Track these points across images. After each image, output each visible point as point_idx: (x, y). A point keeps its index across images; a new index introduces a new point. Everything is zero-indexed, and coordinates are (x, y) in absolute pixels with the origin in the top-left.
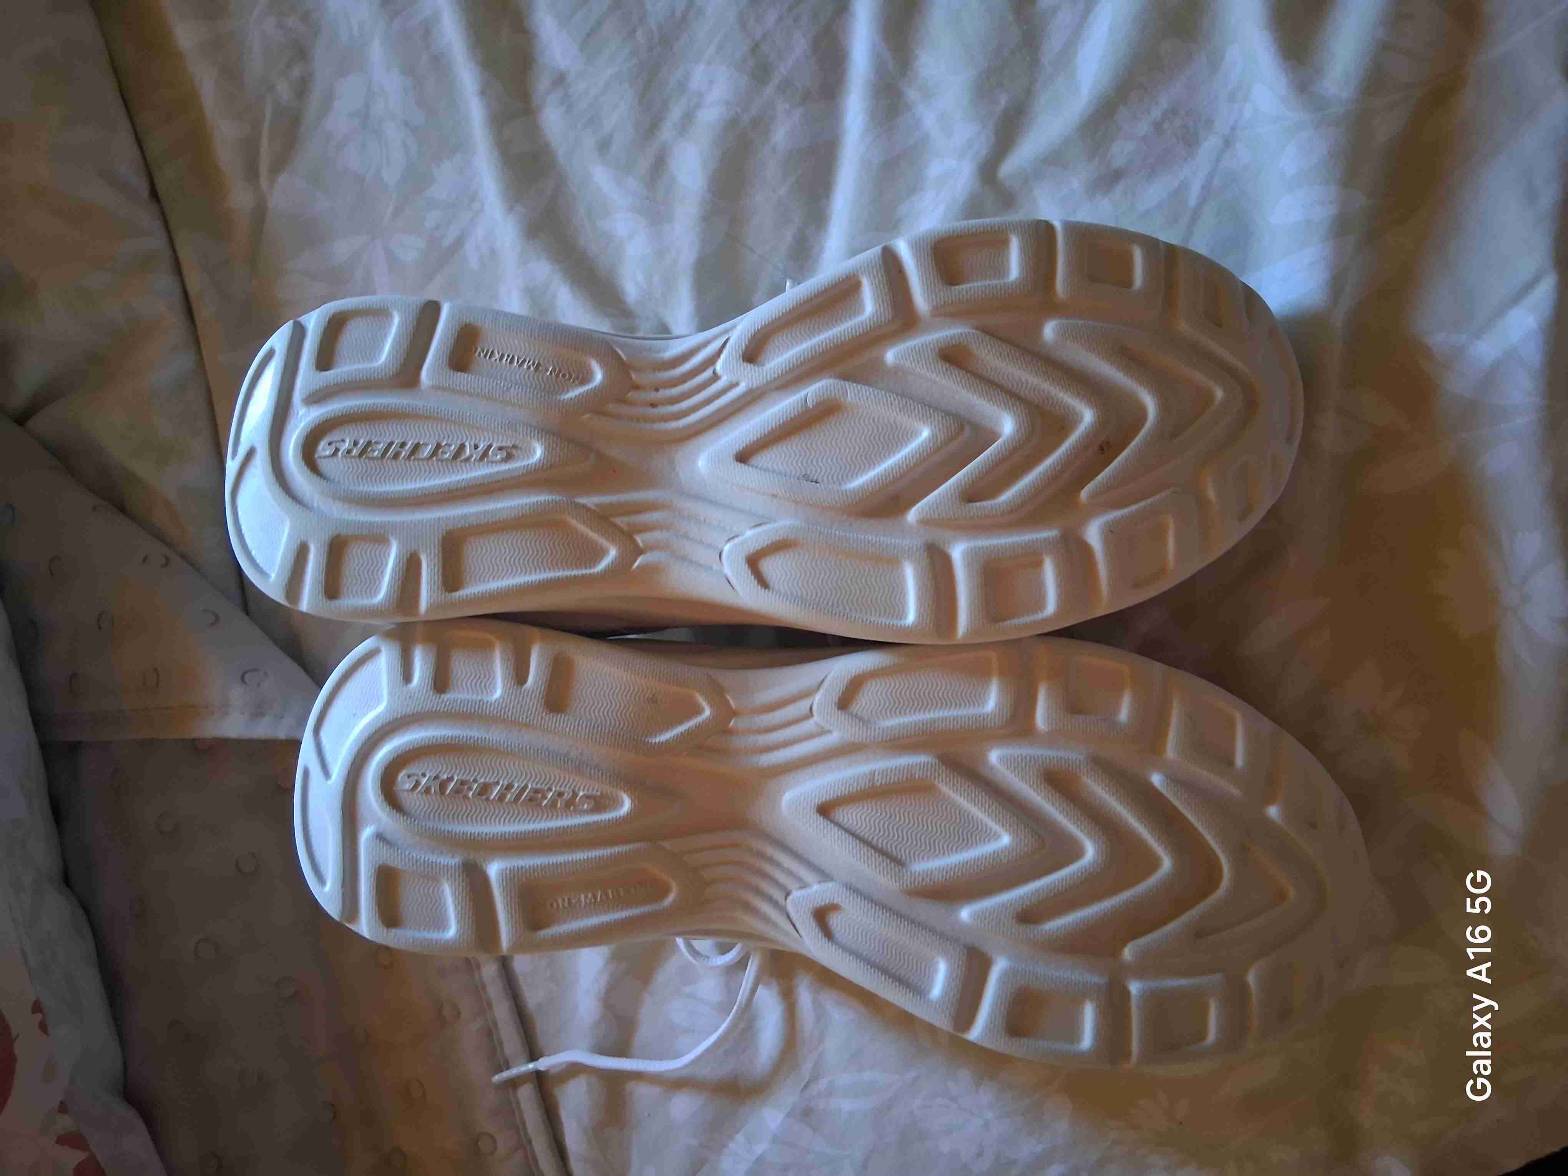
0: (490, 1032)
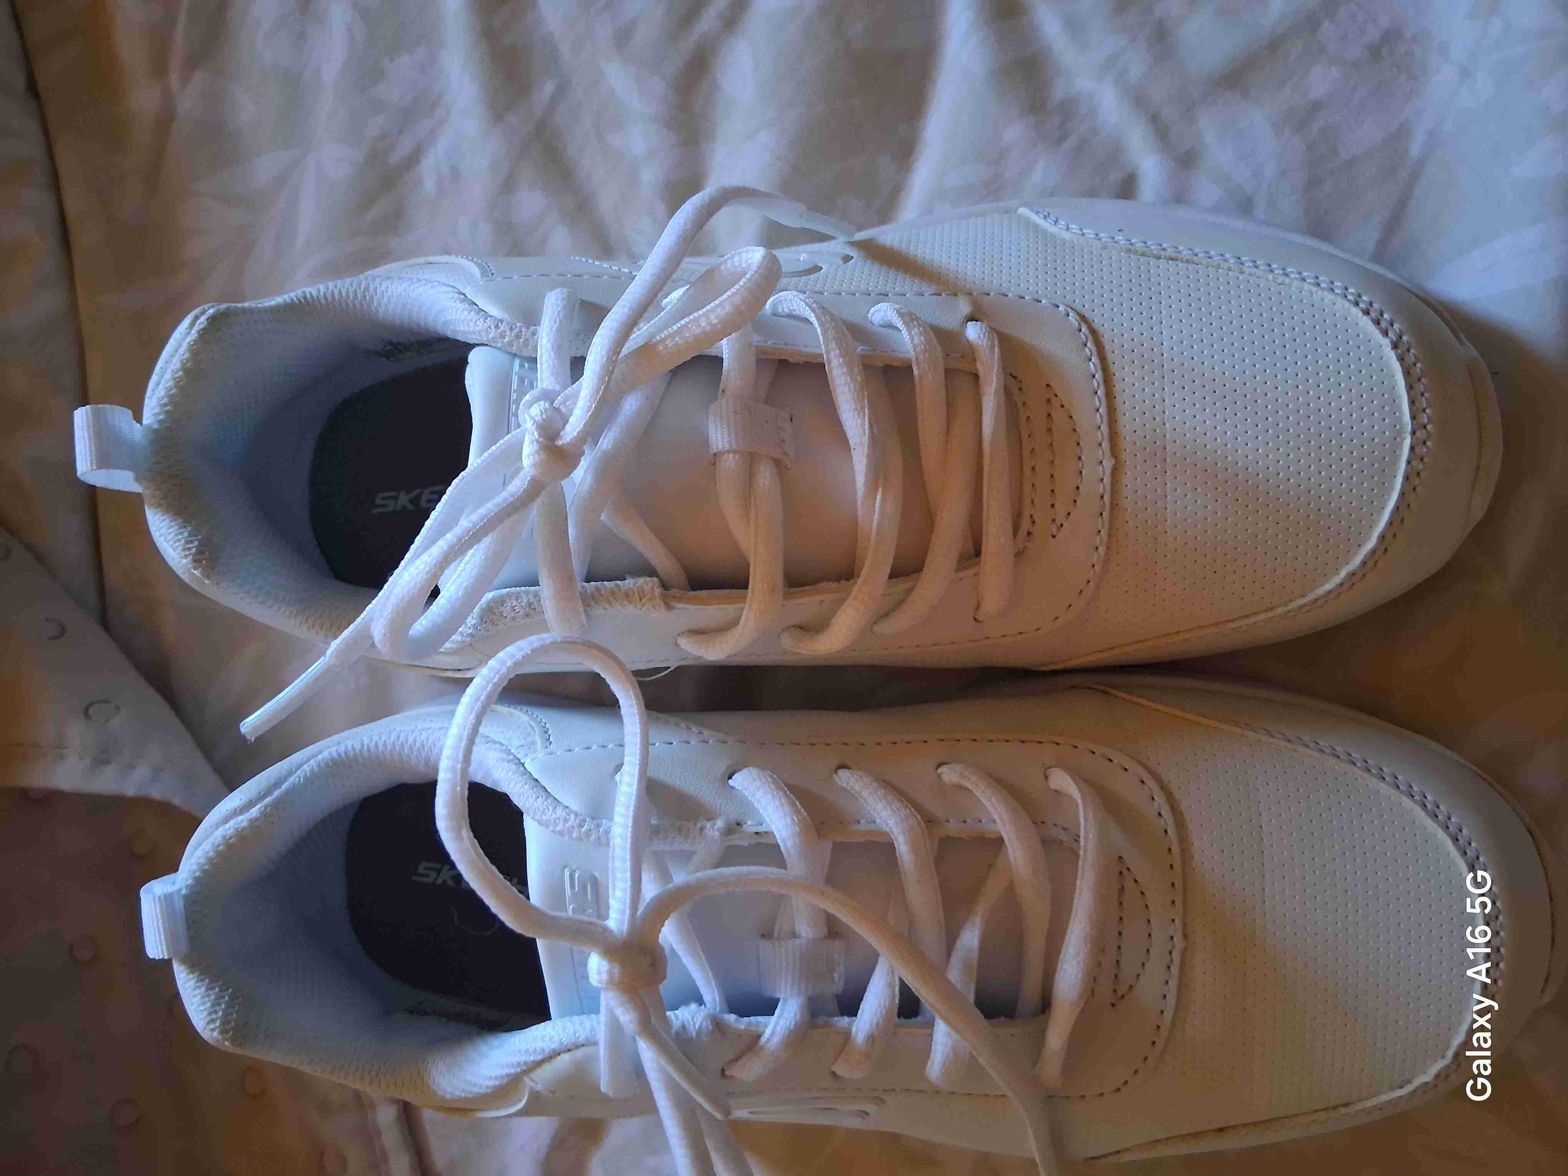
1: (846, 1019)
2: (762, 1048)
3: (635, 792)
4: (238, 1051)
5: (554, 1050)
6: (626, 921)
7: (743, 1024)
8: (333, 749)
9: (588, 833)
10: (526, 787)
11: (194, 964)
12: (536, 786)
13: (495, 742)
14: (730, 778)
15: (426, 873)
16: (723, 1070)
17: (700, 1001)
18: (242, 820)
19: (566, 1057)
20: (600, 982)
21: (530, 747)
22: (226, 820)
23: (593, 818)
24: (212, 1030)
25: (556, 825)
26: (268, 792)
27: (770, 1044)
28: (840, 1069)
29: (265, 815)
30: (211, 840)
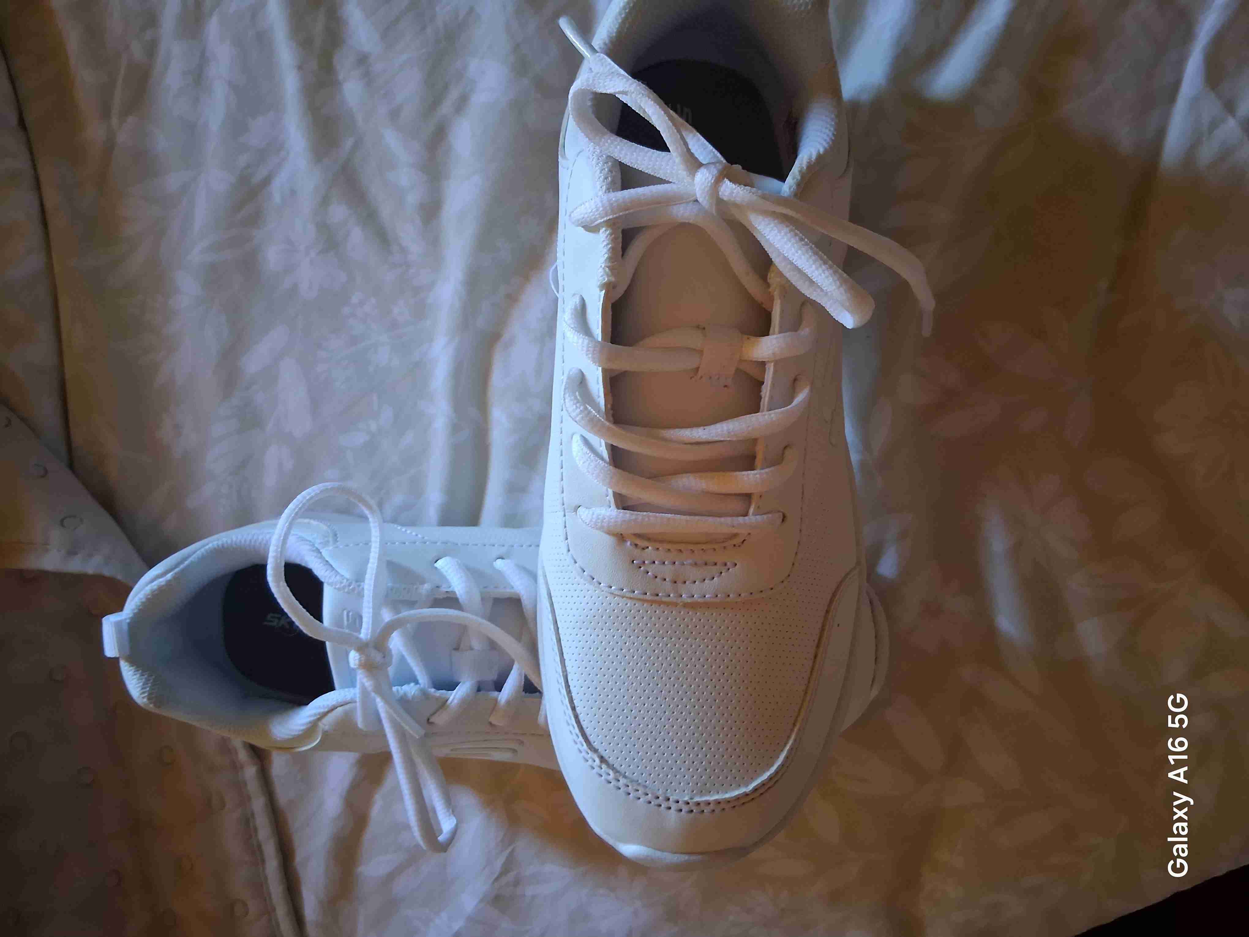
0: (247, 821)
1: (496, 693)
2: (448, 706)
3: (375, 568)
4: (157, 711)
5: (334, 705)
6: (370, 634)
7: (439, 693)
8: (215, 543)
9: (353, 589)
10: (322, 564)
11: (132, 661)
12: (326, 564)
13: (307, 540)
14: (436, 562)
15: (272, 621)
16: (428, 720)
17: (417, 682)
18: (162, 581)
19: (340, 709)
20: (355, 665)
21: (326, 544)
22: (152, 581)
23: (357, 581)
24: (143, 698)
25: (336, 585)
26: (177, 566)
27: (452, 704)
28: (493, 719)
29: (176, 578)
30: (143, 592)
